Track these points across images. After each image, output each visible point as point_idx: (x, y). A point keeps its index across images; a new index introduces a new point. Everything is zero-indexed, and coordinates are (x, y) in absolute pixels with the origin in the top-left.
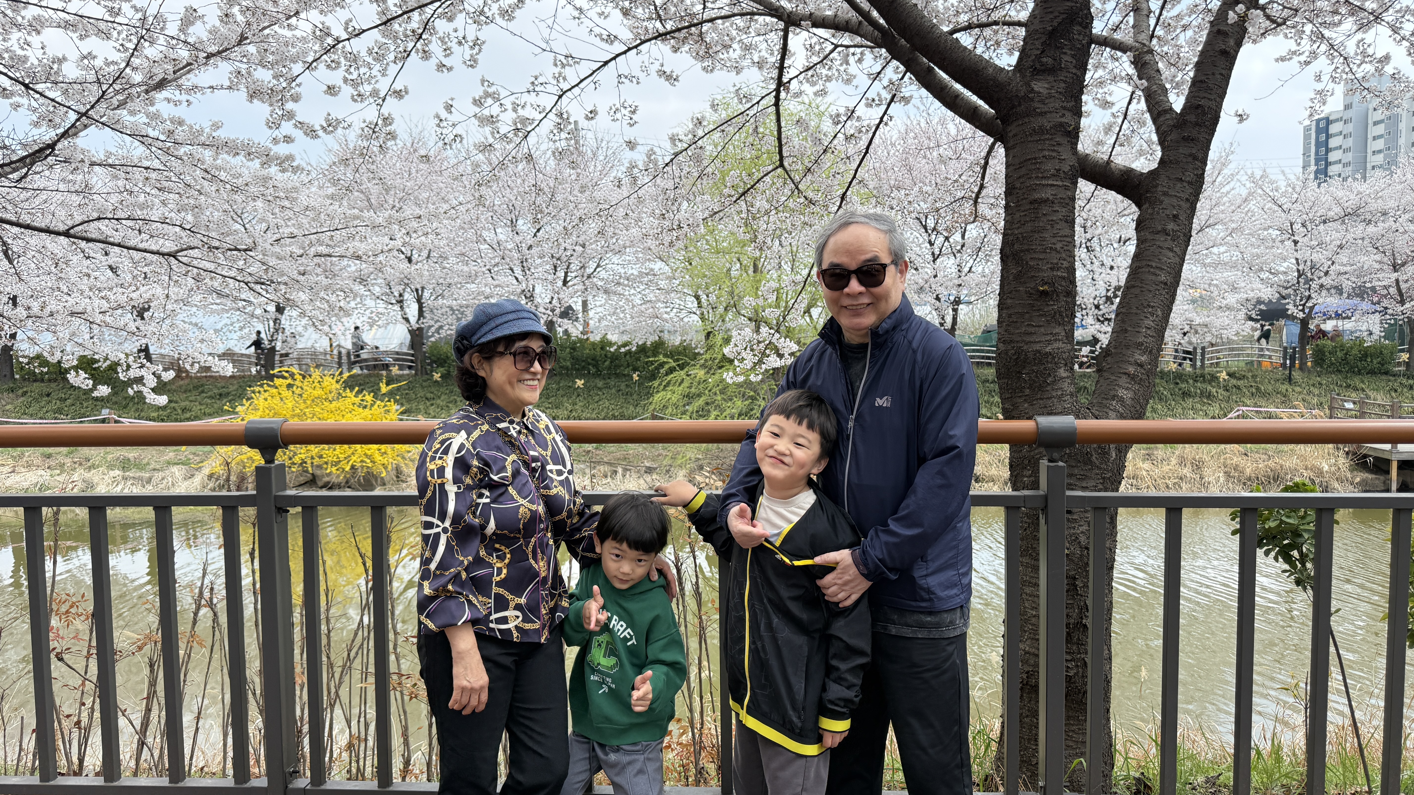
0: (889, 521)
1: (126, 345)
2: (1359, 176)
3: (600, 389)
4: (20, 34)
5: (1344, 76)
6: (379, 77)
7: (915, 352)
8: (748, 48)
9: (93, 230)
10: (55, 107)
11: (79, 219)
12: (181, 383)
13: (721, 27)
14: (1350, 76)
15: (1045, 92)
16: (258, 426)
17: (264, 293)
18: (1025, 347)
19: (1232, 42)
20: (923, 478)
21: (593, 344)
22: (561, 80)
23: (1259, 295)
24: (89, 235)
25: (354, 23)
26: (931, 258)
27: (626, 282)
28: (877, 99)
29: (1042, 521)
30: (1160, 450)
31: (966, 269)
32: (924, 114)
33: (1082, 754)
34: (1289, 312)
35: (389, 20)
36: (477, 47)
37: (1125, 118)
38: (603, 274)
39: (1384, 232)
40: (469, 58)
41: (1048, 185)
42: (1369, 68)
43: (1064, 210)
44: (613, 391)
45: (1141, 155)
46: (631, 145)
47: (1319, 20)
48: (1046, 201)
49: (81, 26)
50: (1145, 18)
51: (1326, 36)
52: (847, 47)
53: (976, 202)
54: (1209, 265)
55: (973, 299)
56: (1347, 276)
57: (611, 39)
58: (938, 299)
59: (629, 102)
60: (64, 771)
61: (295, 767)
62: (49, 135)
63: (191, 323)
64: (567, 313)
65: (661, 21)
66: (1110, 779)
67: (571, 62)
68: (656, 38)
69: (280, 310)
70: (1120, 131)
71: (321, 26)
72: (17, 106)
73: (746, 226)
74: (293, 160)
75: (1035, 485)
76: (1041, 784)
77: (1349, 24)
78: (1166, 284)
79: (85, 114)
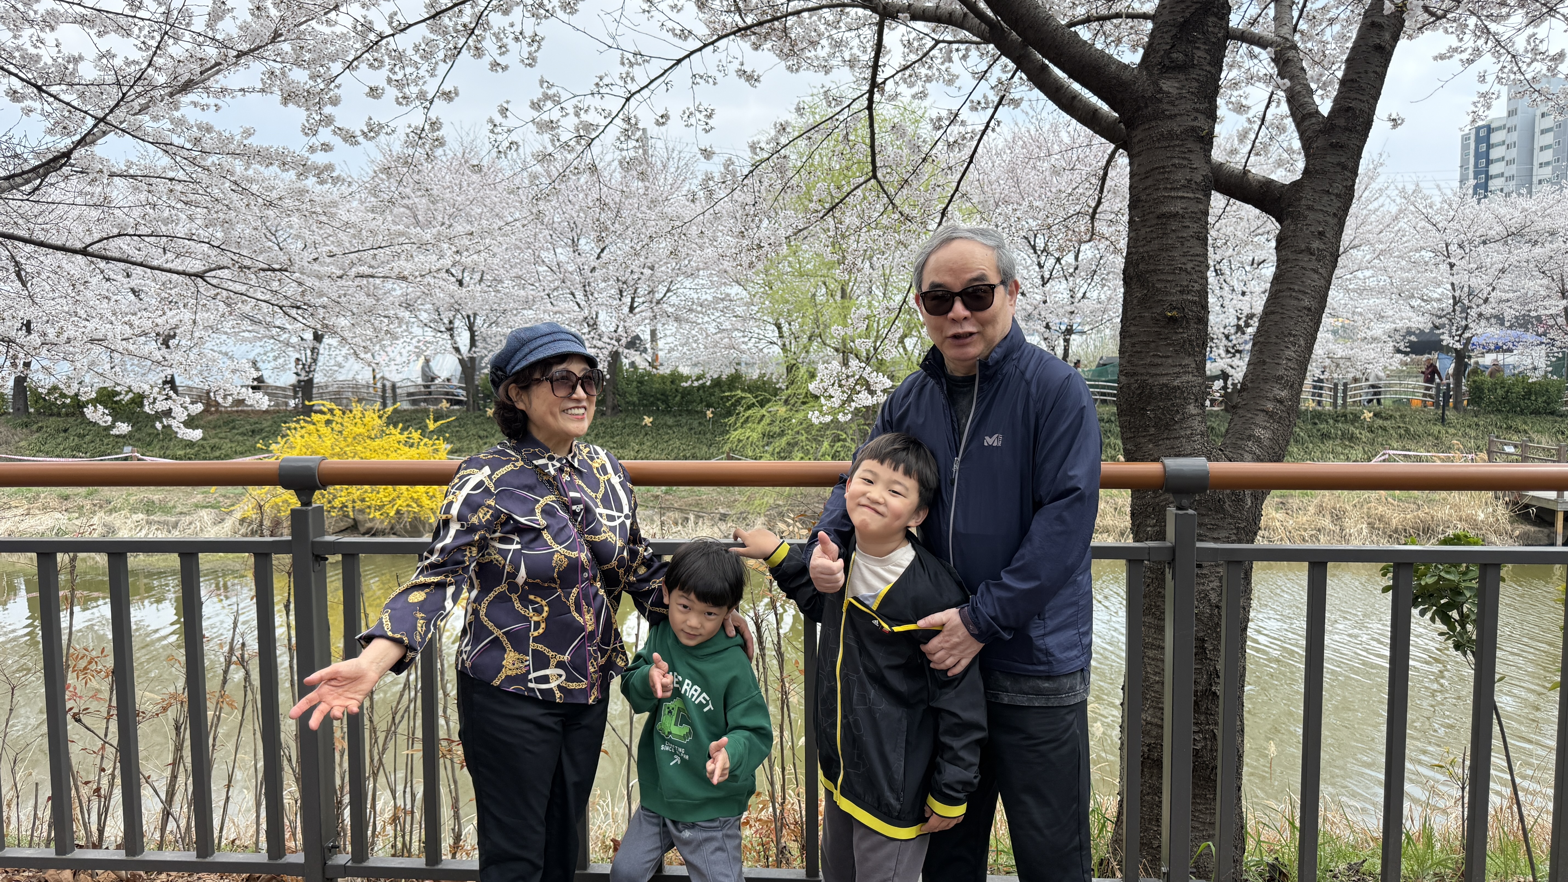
0: (1002, 574)
1: (150, 376)
2: (1524, 191)
3: (670, 427)
4: (33, 30)
5: (1512, 76)
6: (427, 78)
7: (1028, 383)
8: (838, 45)
9: (114, 247)
10: (70, 112)
11: (97, 236)
12: (210, 418)
13: (808, 21)
14: (1519, 76)
15: (1174, 92)
16: (293, 464)
17: (300, 319)
18: (1150, 381)
19: (1387, 36)
20: (1039, 525)
21: (663, 377)
22: (629, 80)
23: (1409, 324)
24: (109, 254)
25: (399, 17)
26: (1040, 282)
27: (699, 309)
28: (983, 101)
29: (1169, 576)
30: (1296, 497)
31: (1080, 295)
32: (1034, 120)
33: (1210, 837)
34: (1444, 343)
35: (438, 14)
36: (536, 44)
37: (1262, 123)
38: (674, 300)
39: (1552, 254)
40: (526, 56)
41: (1177, 197)
42: (1540, 67)
43: (1195, 225)
44: (685, 429)
45: (1279, 166)
46: (707, 154)
47: (1485, 13)
48: (1175, 215)
49: (98, 21)
50: (1288, 9)
51: (1492, 30)
52: (950, 43)
53: (1093, 218)
54: (1354, 291)
55: (1086, 328)
56: (1509, 304)
57: (684, 34)
58: (1047, 327)
59: (705, 105)
60: (82, 843)
61: (334, 842)
62: (65, 143)
63: (220, 352)
64: (634, 343)
65: (740, 15)
66: (1241, 865)
67: (640, 61)
68: (734, 33)
69: (318, 338)
70: (1256, 138)
71: (362, 20)
72: (28, 111)
73: (833, 246)
74: (333, 170)
75: (1161, 535)
76: (1164, 869)
77: (1518, 17)
78: (1309, 310)
79: (103, 119)
